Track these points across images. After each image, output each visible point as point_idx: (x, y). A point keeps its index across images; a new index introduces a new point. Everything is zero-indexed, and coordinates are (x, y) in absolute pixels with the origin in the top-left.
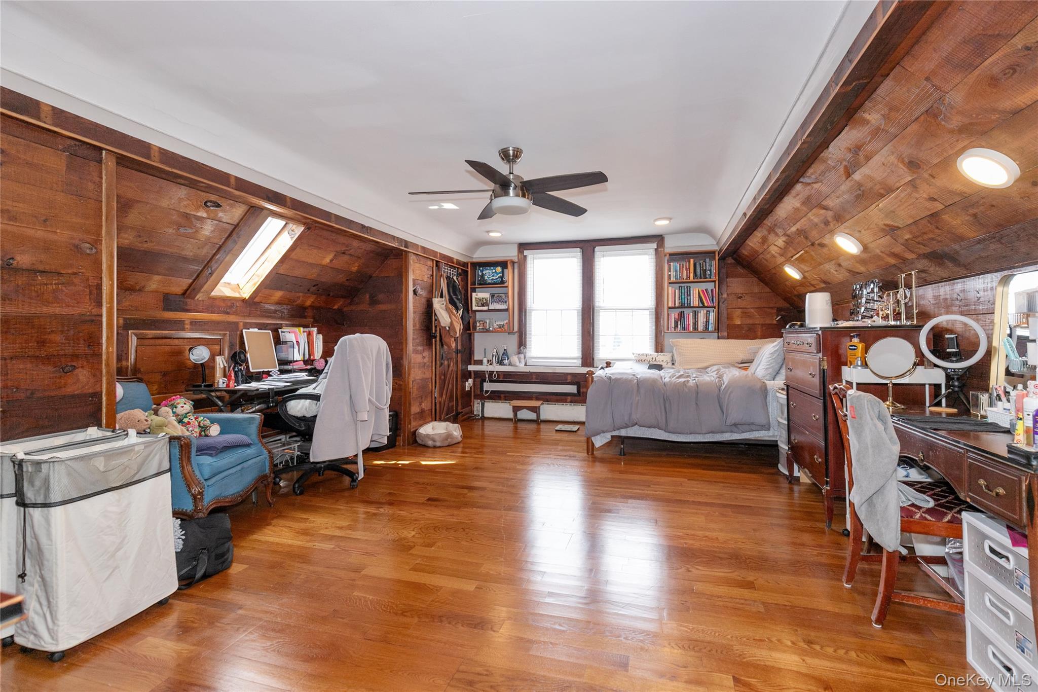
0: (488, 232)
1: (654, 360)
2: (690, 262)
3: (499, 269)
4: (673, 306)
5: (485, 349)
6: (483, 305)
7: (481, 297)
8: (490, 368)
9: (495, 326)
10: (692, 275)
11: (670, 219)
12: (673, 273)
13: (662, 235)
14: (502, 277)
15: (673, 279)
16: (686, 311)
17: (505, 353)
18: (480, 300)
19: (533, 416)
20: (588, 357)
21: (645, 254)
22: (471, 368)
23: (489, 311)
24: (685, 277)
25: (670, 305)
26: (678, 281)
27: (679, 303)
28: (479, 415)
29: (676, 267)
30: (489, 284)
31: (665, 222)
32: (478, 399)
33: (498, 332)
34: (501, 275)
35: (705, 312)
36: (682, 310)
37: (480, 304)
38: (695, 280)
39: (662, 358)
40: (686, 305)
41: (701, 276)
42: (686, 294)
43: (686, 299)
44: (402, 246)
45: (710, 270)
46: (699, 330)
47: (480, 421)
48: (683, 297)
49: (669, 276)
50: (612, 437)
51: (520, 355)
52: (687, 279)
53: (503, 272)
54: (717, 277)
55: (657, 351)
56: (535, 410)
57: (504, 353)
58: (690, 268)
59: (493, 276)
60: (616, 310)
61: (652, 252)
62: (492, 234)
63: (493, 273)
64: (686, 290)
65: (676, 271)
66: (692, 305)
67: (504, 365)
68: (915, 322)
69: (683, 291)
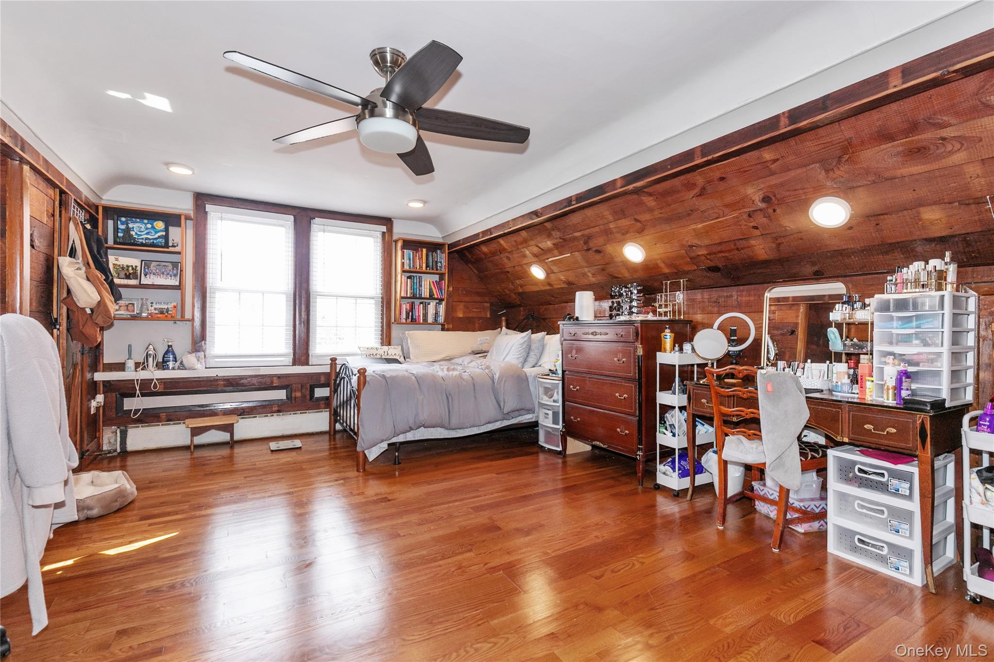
0: (167, 164)
1: (386, 354)
2: (422, 251)
3: (160, 225)
4: (405, 296)
5: (130, 346)
6: (128, 277)
7: (125, 265)
8: (143, 375)
9: (152, 310)
10: (424, 265)
11: (425, 202)
12: (406, 261)
13: (391, 219)
14: (166, 237)
15: (406, 267)
16: (417, 302)
17: (170, 350)
18: (123, 268)
19: (224, 437)
20: (301, 354)
21: (371, 236)
22: (99, 376)
23: (141, 286)
24: (418, 267)
25: (403, 295)
26: (412, 269)
27: (411, 293)
28: (115, 451)
29: (410, 254)
30: (142, 245)
31: (418, 205)
32: (111, 425)
33: (158, 319)
34: (164, 233)
35: (435, 303)
36: (413, 300)
37: (122, 275)
38: (428, 271)
39: (394, 351)
40: (418, 296)
41: (432, 268)
42: (418, 284)
43: (418, 289)
44: (17, 146)
45: (441, 262)
46: (429, 322)
47: (118, 460)
48: (415, 287)
49: (403, 264)
50: (389, 445)
51: (199, 354)
52: (419, 269)
53: (166, 230)
54: (447, 270)
55: (382, 344)
56: (229, 428)
57: (167, 353)
58: (422, 258)
59: (148, 234)
60: (337, 296)
61: (379, 235)
62: (174, 169)
63: (147, 229)
64: (418, 280)
65: (410, 260)
66: (423, 296)
67: (168, 369)
68: (682, 317)
69: (415, 282)
